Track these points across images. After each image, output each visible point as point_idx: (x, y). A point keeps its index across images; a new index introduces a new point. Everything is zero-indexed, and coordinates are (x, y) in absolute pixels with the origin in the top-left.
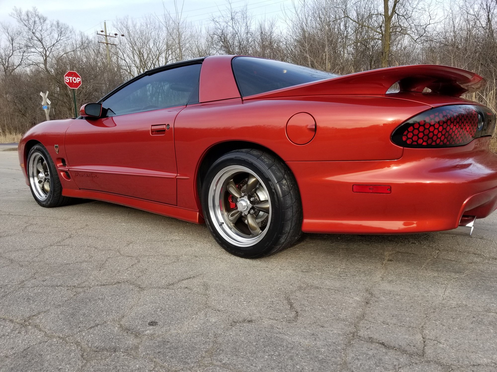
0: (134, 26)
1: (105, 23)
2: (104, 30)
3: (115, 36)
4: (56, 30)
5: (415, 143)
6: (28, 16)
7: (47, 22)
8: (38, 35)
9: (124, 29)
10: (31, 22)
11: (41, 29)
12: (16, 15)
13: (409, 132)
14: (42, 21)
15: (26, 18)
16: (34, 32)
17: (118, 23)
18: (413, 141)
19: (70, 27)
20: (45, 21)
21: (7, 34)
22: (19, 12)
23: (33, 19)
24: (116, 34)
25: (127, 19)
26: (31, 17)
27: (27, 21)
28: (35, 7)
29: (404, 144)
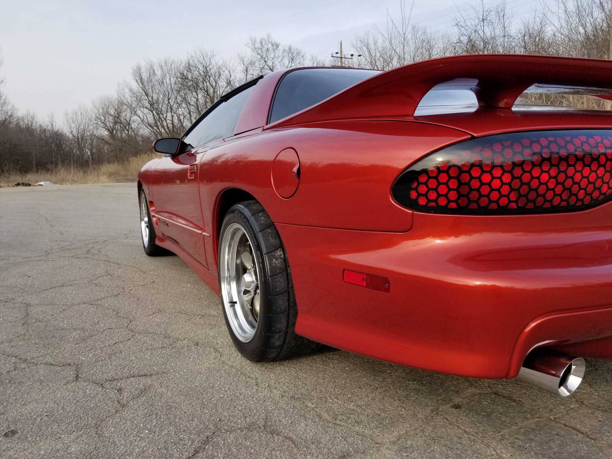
0: (375, 43)
1: (341, 43)
2: (339, 52)
3: (351, 57)
4: (287, 57)
5: (433, 204)
6: (261, 43)
7: (280, 48)
8: (270, 63)
9: (364, 48)
10: (264, 49)
11: (273, 56)
12: (251, 44)
13: (419, 184)
14: (275, 47)
15: (260, 46)
16: (266, 60)
17: (358, 42)
18: (429, 201)
19: (302, 53)
20: (277, 46)
21: (243, 65)
22: (254, 41)
23: (266, 47)
24: (352, 55)
25: (368, 35)
26: (265, 45)
27: (260, 50)
28: (269, 34)
29: (413, 205)
